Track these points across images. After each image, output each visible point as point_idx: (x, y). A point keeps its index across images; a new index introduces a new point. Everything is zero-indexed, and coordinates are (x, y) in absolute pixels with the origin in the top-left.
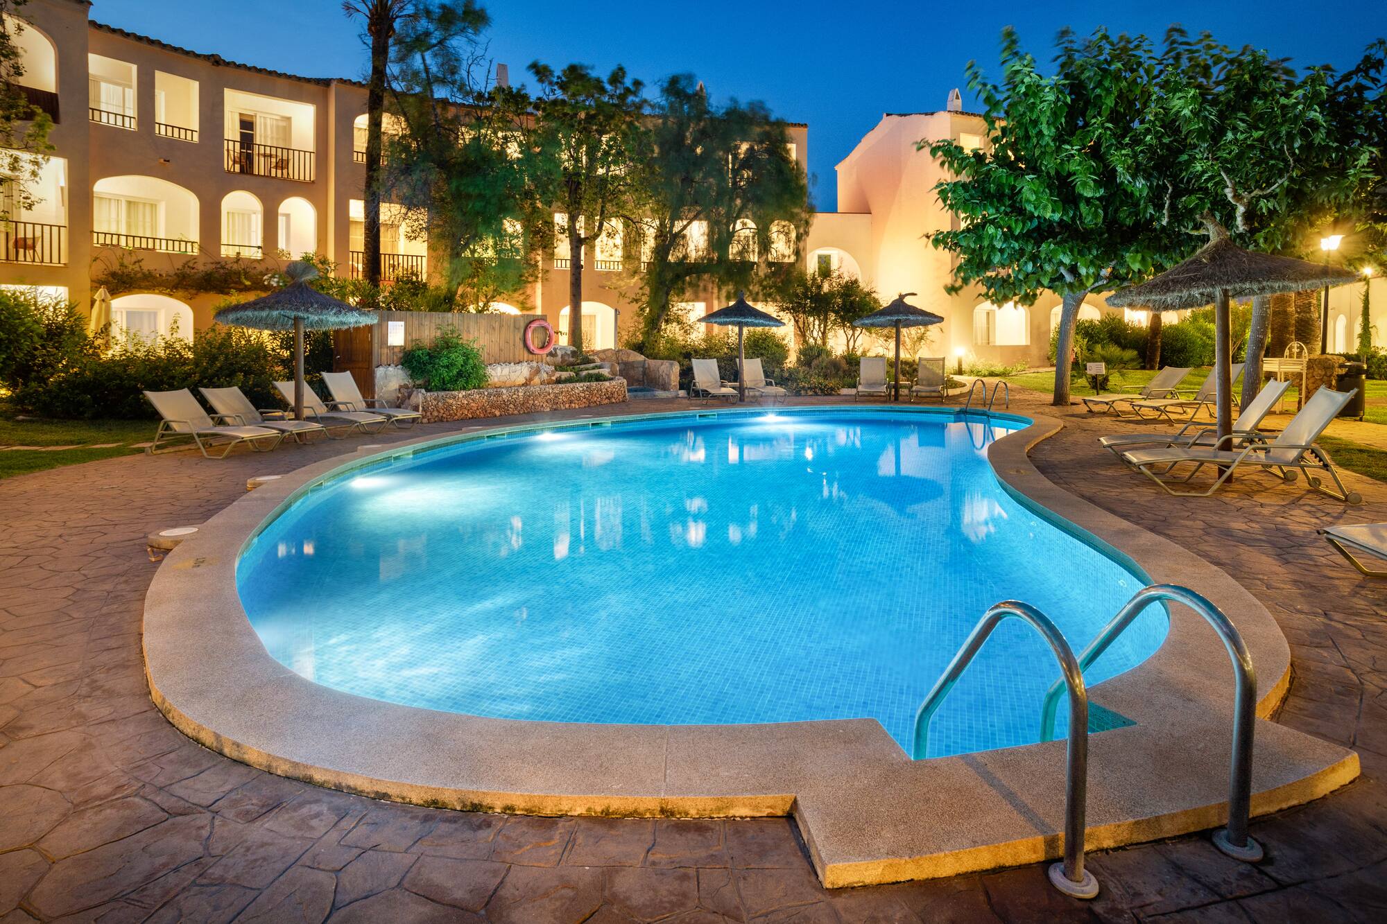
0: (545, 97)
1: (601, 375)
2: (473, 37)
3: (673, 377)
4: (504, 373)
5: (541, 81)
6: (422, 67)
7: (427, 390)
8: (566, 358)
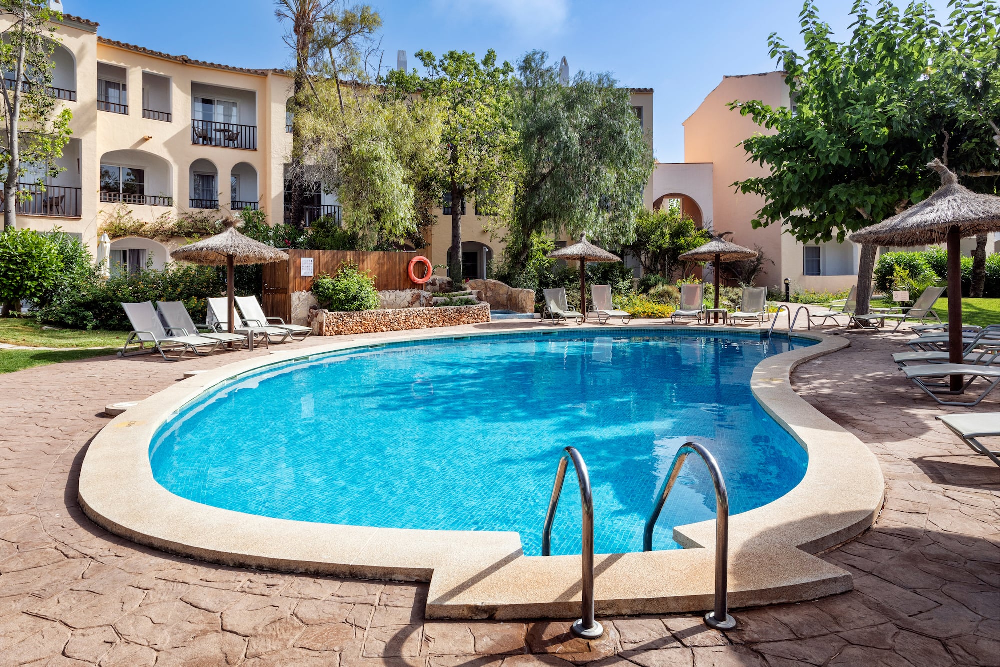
0: (430, 78)
1: (471, 301)
2: (367, 35)
3: (529, 303)
4: (391, 298)
5: (426, 65)
6: (330, 59)
7: (330, 310)
8: (444, 286)
